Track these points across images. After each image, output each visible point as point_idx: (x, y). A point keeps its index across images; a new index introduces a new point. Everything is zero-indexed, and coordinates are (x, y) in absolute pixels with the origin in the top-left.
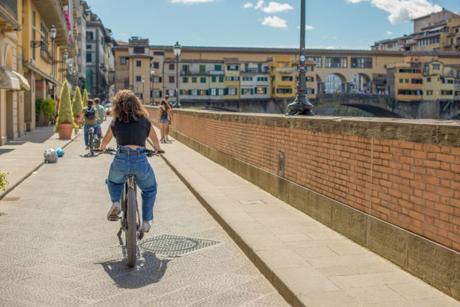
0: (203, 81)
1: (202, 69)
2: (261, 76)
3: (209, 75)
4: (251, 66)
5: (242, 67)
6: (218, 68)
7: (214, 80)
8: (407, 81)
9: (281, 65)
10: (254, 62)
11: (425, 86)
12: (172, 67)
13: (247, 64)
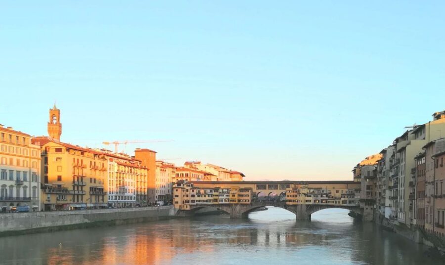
0: (205, 196)
1: (205, 192)
2: (227, 194)
3: (207, 194)
4: (224, 190)
5: (221, 191)
6: (211, 191)
7: (209, 196)
8: (291, 196)
9: (234, 190)
10: (225, 189)
11: (298, 198)
12: (193, 191)
13: (223, 189)
